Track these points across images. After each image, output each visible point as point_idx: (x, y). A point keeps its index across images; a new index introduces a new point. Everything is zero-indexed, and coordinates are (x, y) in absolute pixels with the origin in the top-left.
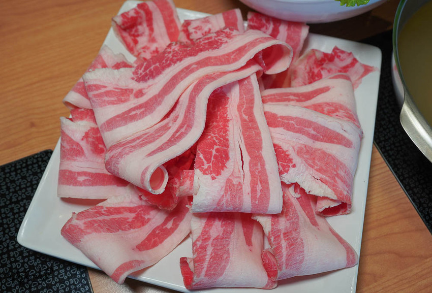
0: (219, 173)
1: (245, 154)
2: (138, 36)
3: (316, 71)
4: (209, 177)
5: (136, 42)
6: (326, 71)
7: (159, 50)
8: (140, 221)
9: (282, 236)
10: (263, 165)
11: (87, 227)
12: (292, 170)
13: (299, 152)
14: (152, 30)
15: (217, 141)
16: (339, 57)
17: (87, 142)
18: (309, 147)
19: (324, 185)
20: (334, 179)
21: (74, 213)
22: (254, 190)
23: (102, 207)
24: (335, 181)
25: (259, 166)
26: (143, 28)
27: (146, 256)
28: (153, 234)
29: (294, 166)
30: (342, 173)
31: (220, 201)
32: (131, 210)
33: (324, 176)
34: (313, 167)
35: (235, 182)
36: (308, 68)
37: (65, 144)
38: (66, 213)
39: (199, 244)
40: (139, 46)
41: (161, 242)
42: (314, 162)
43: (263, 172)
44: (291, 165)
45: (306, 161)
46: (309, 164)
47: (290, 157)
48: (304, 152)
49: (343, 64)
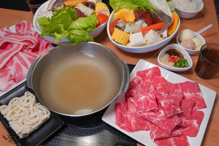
13: (16, 64)
18: (19, 64)
26: (22, 28)
29: (12, 66)
30: (20, 72)
33: (16, 71)
42: (17, 67)
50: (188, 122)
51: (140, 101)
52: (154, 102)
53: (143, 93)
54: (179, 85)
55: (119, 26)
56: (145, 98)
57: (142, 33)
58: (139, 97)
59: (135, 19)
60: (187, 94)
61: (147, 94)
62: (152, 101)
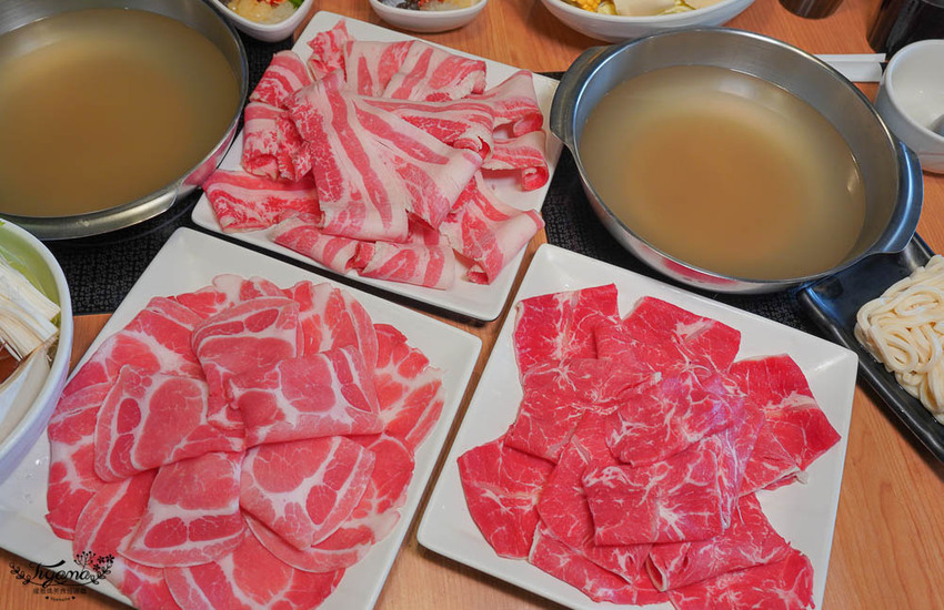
50: (688, 354)
51: (683, 529)
52: (691, 467)
53: (644, 516)
54: (529, 373)
56: (669, 506)
58: (666, 529)
60: (560, 346)
61: (644, 498)
62: (689, 474)
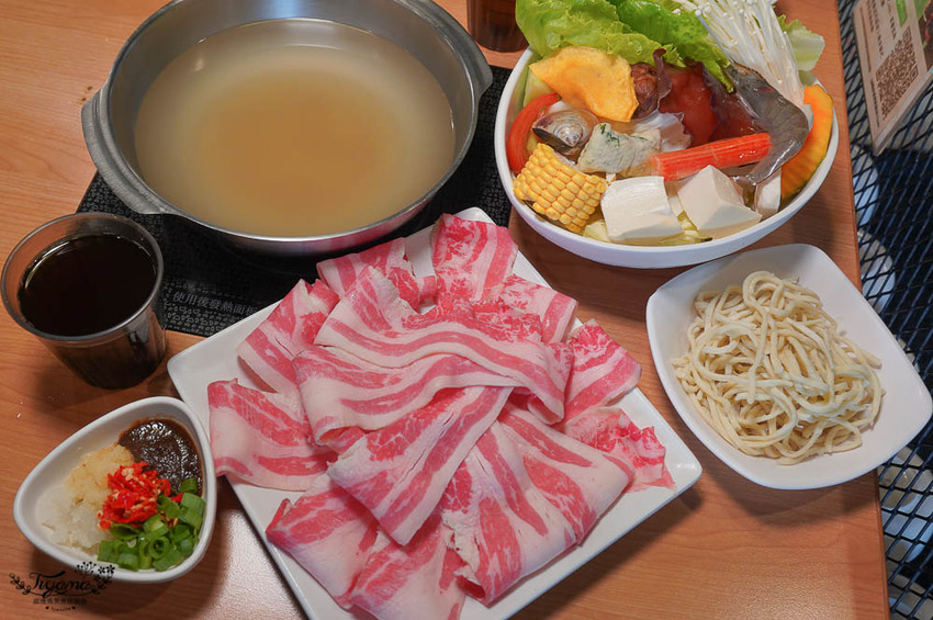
0: (380, 459)
1: (422, 461)
2: (456, 253)
3: (613, 437)
4: (369, 453)
5: (448, 258)
6: (622, 447)
7: (466, 283)
8: (284, 438)
9: (386, 564)
10: (427, 485)
11: (234, 402)
12: (459, 513)
13: (483, 504)
14: (475, 257)
15: (407, 428)
16: (645, 441)
17: (305, 323)
18: (498, 506)
19: (478, 552)
20: (492, 553)
21: (236, 380)
22: (398, 502)
23: (263, 397)
24: (491, 557)
25: (423, 483)
26: (468, 249)
27: (260, 472)
28: (287, 461)
29: (465, 512)
30: (507, 551)
31: (361, 484)
32: (287, 420)
33: (485, 545)
34: (483, 528)
35: (389, 478)
36: (603, 427)
37: (283, 309)
38: (228, 372)
39: (306, 502)
40: (448, 264)
41: (289, 474)
42: (488, 525)
43: (422, 491)
44: (463, 508)
45: (481, 518)
46: (482, 524)
47: (470, 500)
48: (488, 506)
49: (645, 454)
55: (559, 136)
57: (665, 180)
59: (634, 108)
